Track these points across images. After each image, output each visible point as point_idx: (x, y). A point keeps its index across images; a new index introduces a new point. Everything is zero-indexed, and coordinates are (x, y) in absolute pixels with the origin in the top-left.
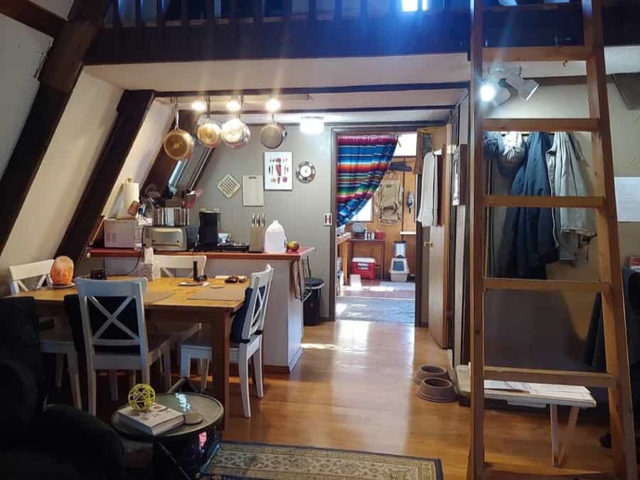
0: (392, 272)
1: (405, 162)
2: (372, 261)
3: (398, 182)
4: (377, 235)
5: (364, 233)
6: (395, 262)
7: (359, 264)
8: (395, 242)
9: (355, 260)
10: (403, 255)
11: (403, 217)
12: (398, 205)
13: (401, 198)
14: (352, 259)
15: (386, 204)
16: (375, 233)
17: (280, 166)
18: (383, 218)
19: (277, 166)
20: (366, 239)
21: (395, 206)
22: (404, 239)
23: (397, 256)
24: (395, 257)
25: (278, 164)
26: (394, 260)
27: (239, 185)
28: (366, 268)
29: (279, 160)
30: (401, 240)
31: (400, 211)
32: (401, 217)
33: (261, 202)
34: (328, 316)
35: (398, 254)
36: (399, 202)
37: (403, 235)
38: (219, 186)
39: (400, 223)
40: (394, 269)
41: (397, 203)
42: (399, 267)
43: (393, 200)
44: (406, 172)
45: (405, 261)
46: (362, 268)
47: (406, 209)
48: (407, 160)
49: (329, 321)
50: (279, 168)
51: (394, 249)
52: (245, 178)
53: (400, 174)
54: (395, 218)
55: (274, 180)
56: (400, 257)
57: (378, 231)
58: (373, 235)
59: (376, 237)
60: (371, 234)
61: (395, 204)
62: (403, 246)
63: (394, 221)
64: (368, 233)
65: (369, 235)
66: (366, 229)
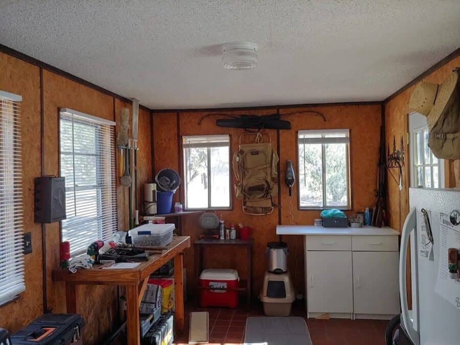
0: (266, 300)
1: (278, 114)
2: (232, 276)
3: (270, 146)
4: (239, 233)
5: (219, 229)
6: (270, 283)
7: (211, 283)
8: (271, 246)
9: (206, 276)
10: (283, 268)
11: (279, 203)
12: (271, 184)
13: (275, 172)
14: (200, 274)
15: (253, 181)
16: (237, 228)
18: (248, 204)
20: (222, 238)
21: (266, 186)
22: (283, 241)
23: (272, 270)
24: (270, 272)
26: (269, 278)
28: (223, 291)
31: (274, 192)
32: (277, 203)
35: (275, 267)
36: (273, 179)
37: (280, 235)
39: (275, 211)
40: (269, 295)
41: (269, 180)
42: (278, 290)
43: (262, 175)
44: (281, 131)
45: (286, 279)
46: (216, 291)
47: (284, 189)
48: (281, 111)
51: (268, 260)
53: (272, 133)
54: (267, 203)
56: (278, 272)
57: (241, 226)
58: (233, 233)
59: (238, 236)
60: (230, 229)
61: (267, 182)
62: (281, 252)
63: (266, 210)
64: (225, 229)
65: (228, 231)
66: (222, 222)
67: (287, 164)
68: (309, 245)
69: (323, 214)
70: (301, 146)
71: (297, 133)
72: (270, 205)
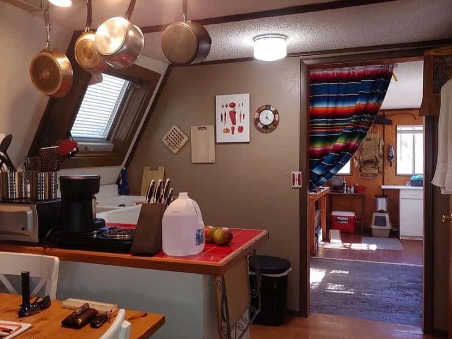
0: (373, 227)
1: (384, 115)
2: (352, 214)
3: (378, 135)
4: (356, 189)
5: (343, 186)
6: (376, 217)
7: (338, 218)
8: (377, 196)
9: (334, 213)
10: (385, 209)
11: (383, 171)
12: (379, 159)
13: (381, 151)
14: (331, 212)
15: (367, 157)
16: (355, 186)
17: (235, 113)
18: (363, 171)
19: (230, 112)
20: (345, 192)
21: (375, 160)
22: (385, 193)
23: (378, 211)
24: (376, 212)
25: (232, 109)
26: (375, 215)
27: (186, 138)
28: (346, 222)
29: (233, 105)
30: (382, 194)
31: (381, 163)
32: (381, 171)
33: (212, 159)
34: (297, 309)
35: (380, 209)
36: (379, 155)
37: (383, 189)
38: (164, 141)
39: (380, 176)
40: (375, 225)
41: (377, 156)
43: (373, 153)
44: (386, 126)
45: (387, 216)
46: (341, 222)
47: (386, 161)
48: (386, 113)
49: (300, 316)
50: (233, 114)
51: (375, 204)
52: (194, 129)
53: (380, 127)
54: (375, 171)
55: (227, 131)
56: (382, 211)
57: (357, 184)
58: (353, 189)
59: (355, 191)
60: (350, 187)
61: (376, 158)
62: (384, 200)
63: (375, 175)
64: (347, 187)
65: (349, 188)
66: (345, 182)
67: (389, 147)
68: (402, 195)
69: (412, 178)
70: (399, 135)
71: (397, 126)
72: (377, 172)
